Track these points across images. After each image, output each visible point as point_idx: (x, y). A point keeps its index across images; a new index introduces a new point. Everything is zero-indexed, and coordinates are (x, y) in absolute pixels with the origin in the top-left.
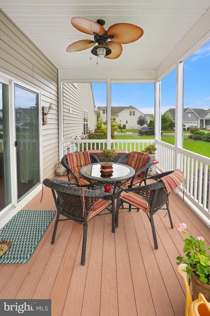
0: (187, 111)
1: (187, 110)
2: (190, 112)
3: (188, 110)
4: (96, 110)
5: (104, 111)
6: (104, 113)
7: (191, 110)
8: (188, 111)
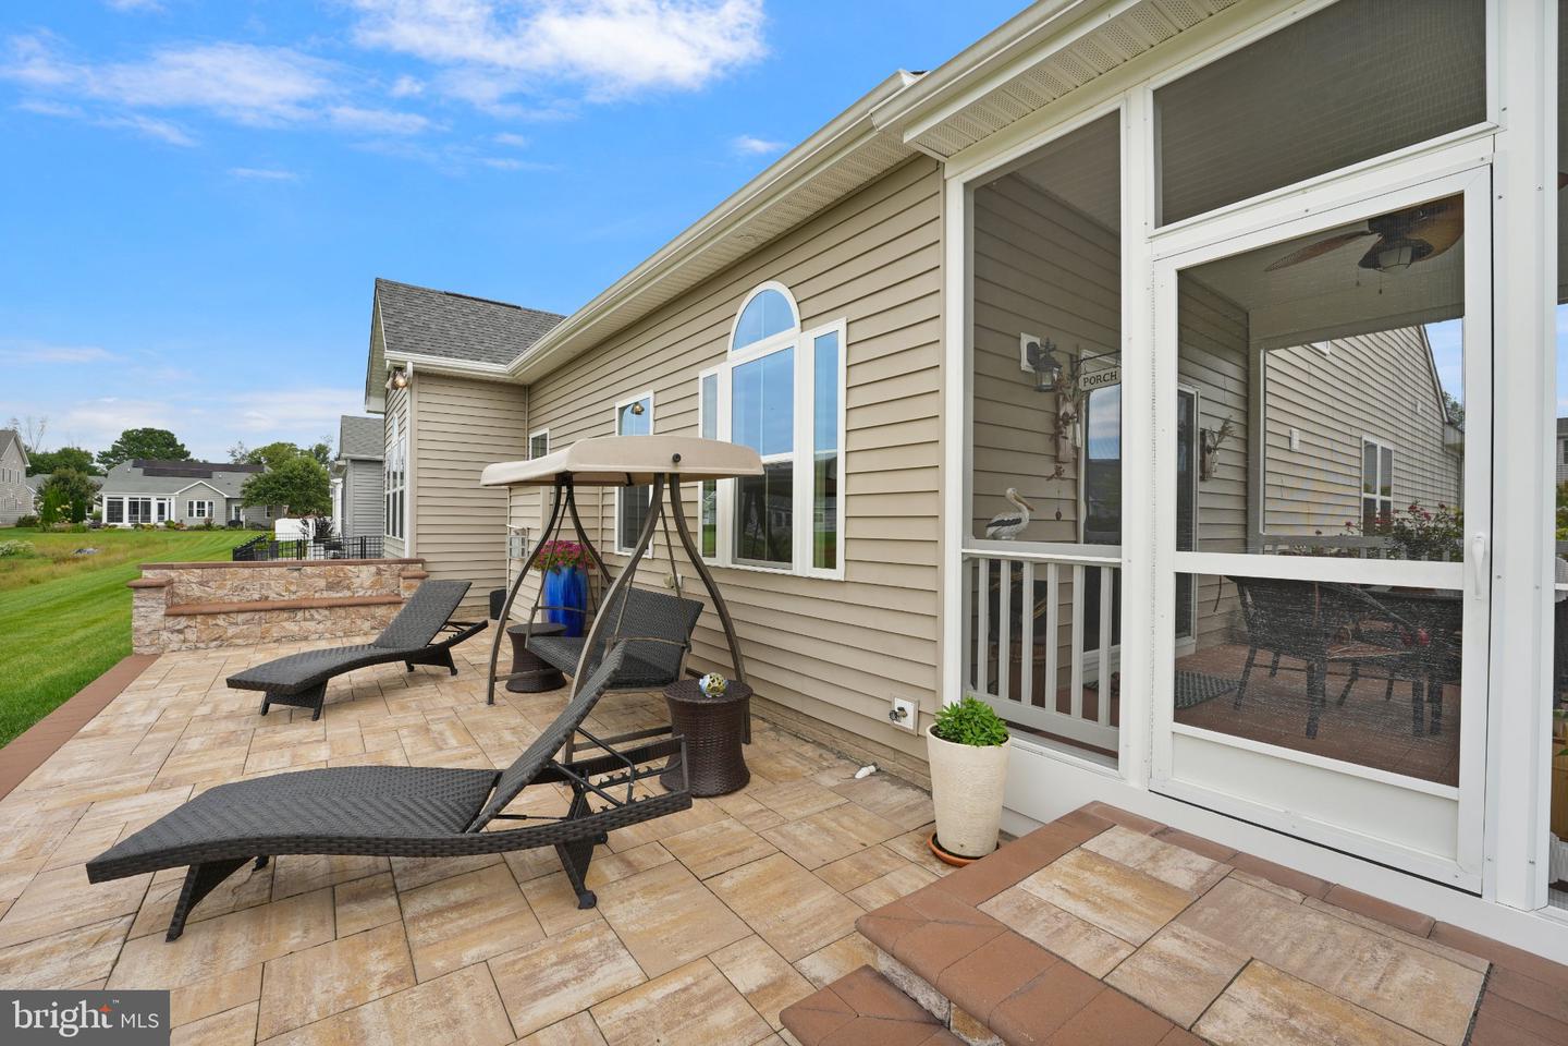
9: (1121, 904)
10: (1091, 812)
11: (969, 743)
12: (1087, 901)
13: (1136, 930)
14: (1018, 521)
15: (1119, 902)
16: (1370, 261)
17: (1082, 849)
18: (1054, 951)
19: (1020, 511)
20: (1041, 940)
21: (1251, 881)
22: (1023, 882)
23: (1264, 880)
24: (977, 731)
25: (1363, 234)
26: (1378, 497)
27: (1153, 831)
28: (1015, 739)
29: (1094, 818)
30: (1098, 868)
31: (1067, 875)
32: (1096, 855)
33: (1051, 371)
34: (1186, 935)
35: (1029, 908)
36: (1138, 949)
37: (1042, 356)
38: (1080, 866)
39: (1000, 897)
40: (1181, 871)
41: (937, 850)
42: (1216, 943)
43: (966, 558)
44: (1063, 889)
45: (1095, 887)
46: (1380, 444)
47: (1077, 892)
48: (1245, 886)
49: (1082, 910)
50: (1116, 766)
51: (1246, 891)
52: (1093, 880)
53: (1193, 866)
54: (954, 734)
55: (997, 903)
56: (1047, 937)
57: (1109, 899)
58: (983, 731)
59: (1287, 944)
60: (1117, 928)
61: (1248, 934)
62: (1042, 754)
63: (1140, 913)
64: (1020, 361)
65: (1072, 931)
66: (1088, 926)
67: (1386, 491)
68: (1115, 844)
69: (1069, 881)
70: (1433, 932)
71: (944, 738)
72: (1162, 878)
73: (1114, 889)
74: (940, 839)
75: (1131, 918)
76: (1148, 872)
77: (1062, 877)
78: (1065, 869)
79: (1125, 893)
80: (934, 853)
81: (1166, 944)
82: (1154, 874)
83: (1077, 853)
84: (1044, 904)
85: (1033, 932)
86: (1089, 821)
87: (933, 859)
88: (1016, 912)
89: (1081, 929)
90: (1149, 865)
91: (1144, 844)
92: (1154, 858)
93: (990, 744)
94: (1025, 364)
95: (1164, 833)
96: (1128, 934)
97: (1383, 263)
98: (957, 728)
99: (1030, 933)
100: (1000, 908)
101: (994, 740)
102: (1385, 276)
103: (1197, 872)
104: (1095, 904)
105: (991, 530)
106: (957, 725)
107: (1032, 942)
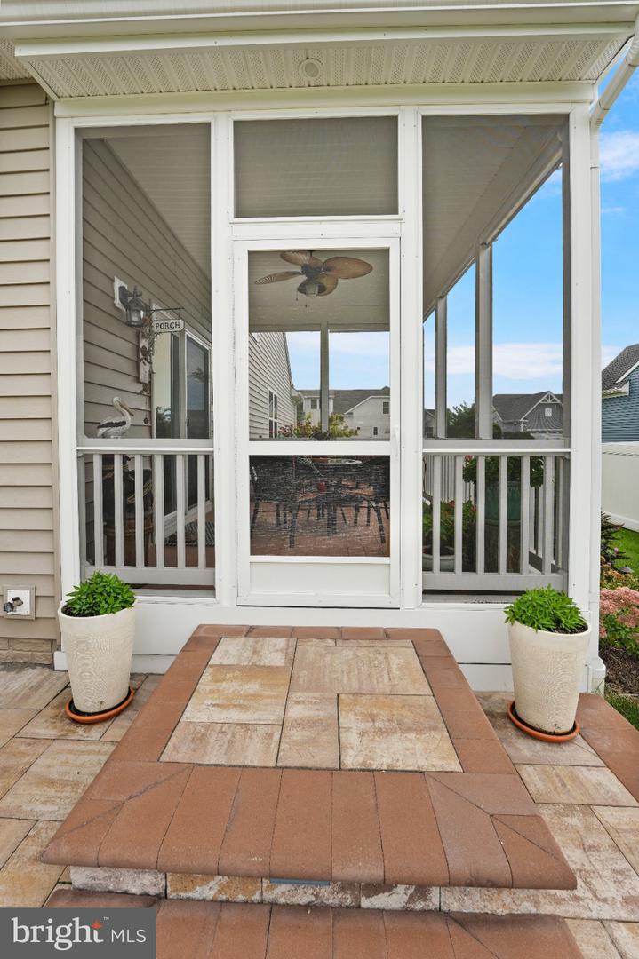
0: (540, 402)
1: (542, 397)
2: (550, 402)
3: (544, 397)
4: (295, 394)
5: (314, 401)
6: (314, 407)
7: (552, 398)
8: (544, 400)
9: (255, 697)
10: (202, 634)
11: (106, 612)
12: (235, 706)
13: (274, 711)
14: (124, 423)
15: (252, 695)
16: (302, 289)
17: (211, 666)
18: (235, 763)
19: (123, 415)
20: (222, 760)
21: (309, 644)
22: (184, 716)
23: (314, 640)
24: (110, 600)
25: (299, 274)
26: (273, 420)
27: (245, 633)
28: (140, 597)
29: (206, 638)
30: (228, 676)
31: (212, 692)
32: (221, 666)
33: (139, 312)
34: (301, 699)
35: (199, 735)
36: (282, 725)
37: (130, 299)
38: (217, 681)
39: (173, 739)
40: (273, 654)
41: (77, 717)
42: (317, 695)
43: (81, 454)
44: (214, 705)
45: (233, 692)
46: (274, 393)
47: (225, 702)
48: (308, 648)
49: (235, 716)
50: (214, 596)
51: (311, 650)
52: (229, 687)
53: (277, 647)
54: (88, 608)
55: (174, 746)
56: (225, 754)
57: (248, 697)
58: (116, 598)
59: (345, 675)
60: (264, 717)
61: (327, 680)
62: (156, 603)
63: (269, 697)
64: (113, 299)
65: (237, 737)
66: (245, 726)
67: (276, 418)
68: (228, 652)
69: (216, 696)
70: (388, 635)
71: (79, 615)
72: (267, 664)
73: (246, 687)
74: (79, 705)
75: (266, 705)
76: (257, 664)
77: (210, 696)
78: (208, 688)
79: (253, 687)
80: (74, 721)
81: (295, 712)
82: (262, 664)
83: (209, 670)
84: (209, 726)
85: (213, 757)
86: (203, 641)
87: (73, 727)
88: (192, 746)
89: (242, 732)
90: (255, 659)
91: (244, 644)
92: (255, 652)
93: (124, 608)
94: (117, 302)
95: (250, 631)
96: (272, 717)
97: (308, 291)
98: (91, 602)
99: (212, 758)
100: (178, 750)
101: (127, 603)
102: (308, 298)
103: (281, 650)
104: (240, 706)
105: (102, 431)
106: (90, 600)
107: (216, 765)
